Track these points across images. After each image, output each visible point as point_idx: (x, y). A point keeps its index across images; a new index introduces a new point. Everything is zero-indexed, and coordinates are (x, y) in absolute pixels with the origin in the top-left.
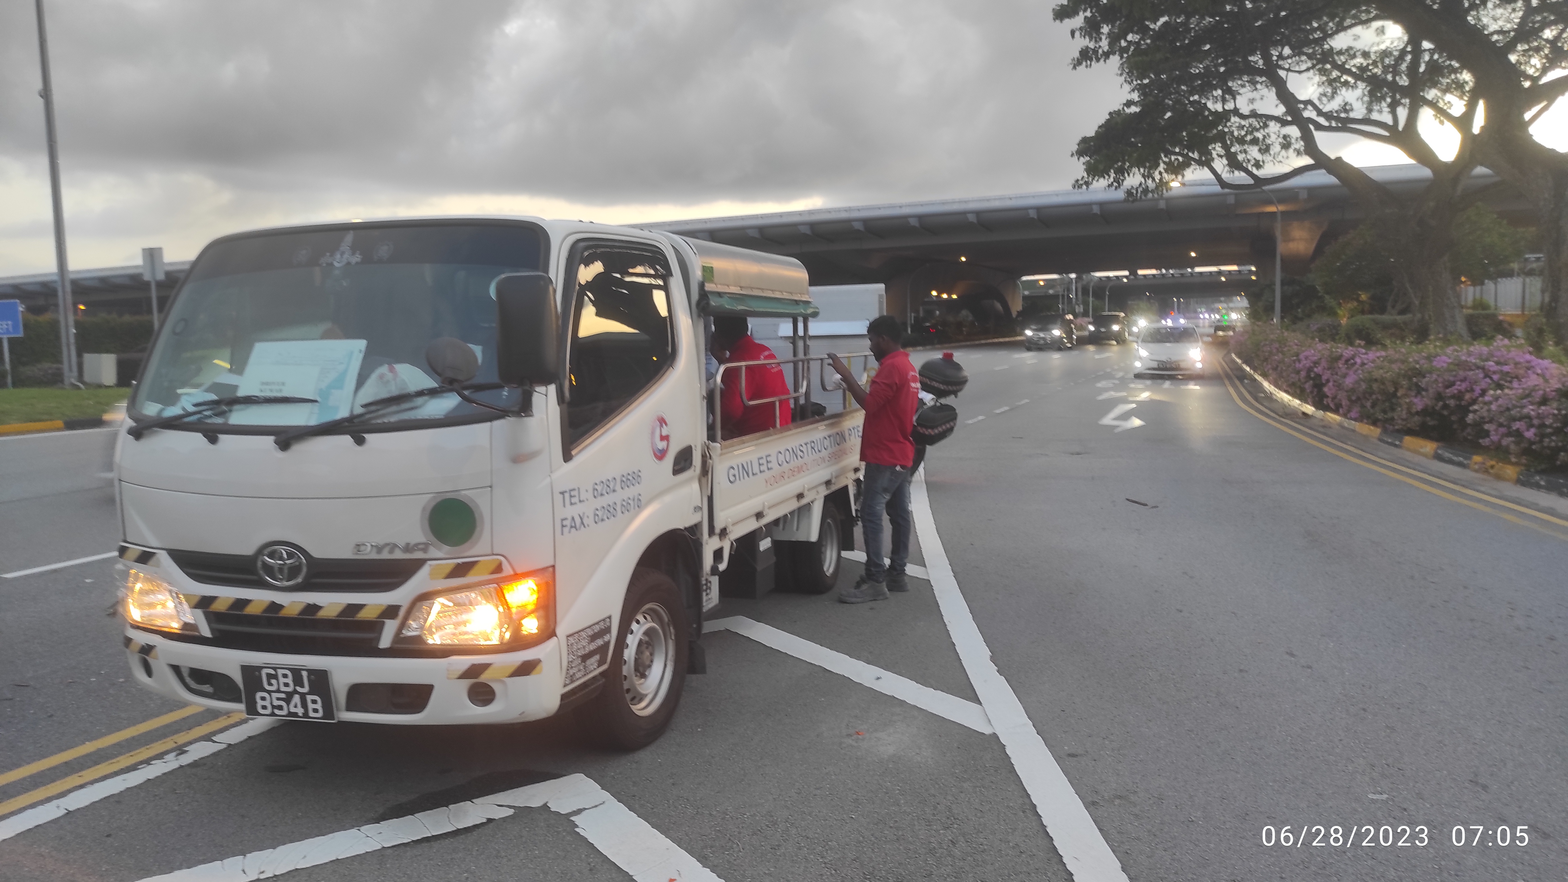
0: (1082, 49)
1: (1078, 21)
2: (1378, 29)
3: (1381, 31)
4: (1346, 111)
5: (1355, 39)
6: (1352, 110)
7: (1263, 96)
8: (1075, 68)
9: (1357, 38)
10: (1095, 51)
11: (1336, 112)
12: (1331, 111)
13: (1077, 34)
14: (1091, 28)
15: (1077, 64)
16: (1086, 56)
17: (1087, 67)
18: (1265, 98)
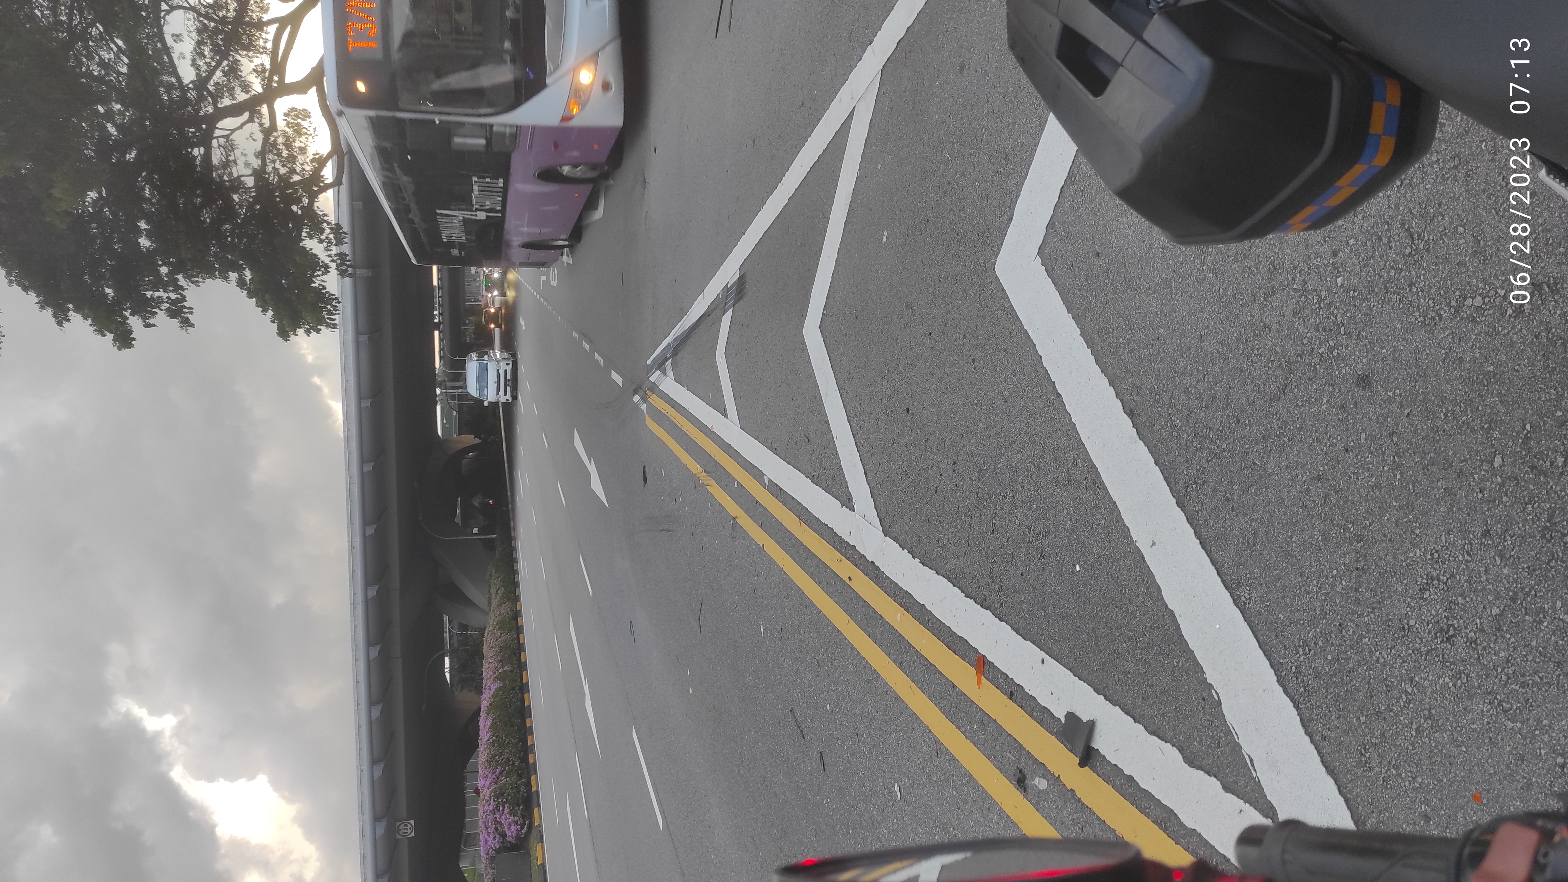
0: (168, 316)
1: (135, 322)
2: (175, 41)
3: (177, 37)
4: (264, 70)
5: (184, 58)
6: (262, 65)
7: (242, 153)
8: (192, 325)
9: (182, 56)
10: (173, 303)
11: (263, 80)
12: (263, 85)
13: (151, 321)
14: (145, 308)
15: (186, 323)
16: (178, 311)
17: (191, 313)
18: (245, 152)
